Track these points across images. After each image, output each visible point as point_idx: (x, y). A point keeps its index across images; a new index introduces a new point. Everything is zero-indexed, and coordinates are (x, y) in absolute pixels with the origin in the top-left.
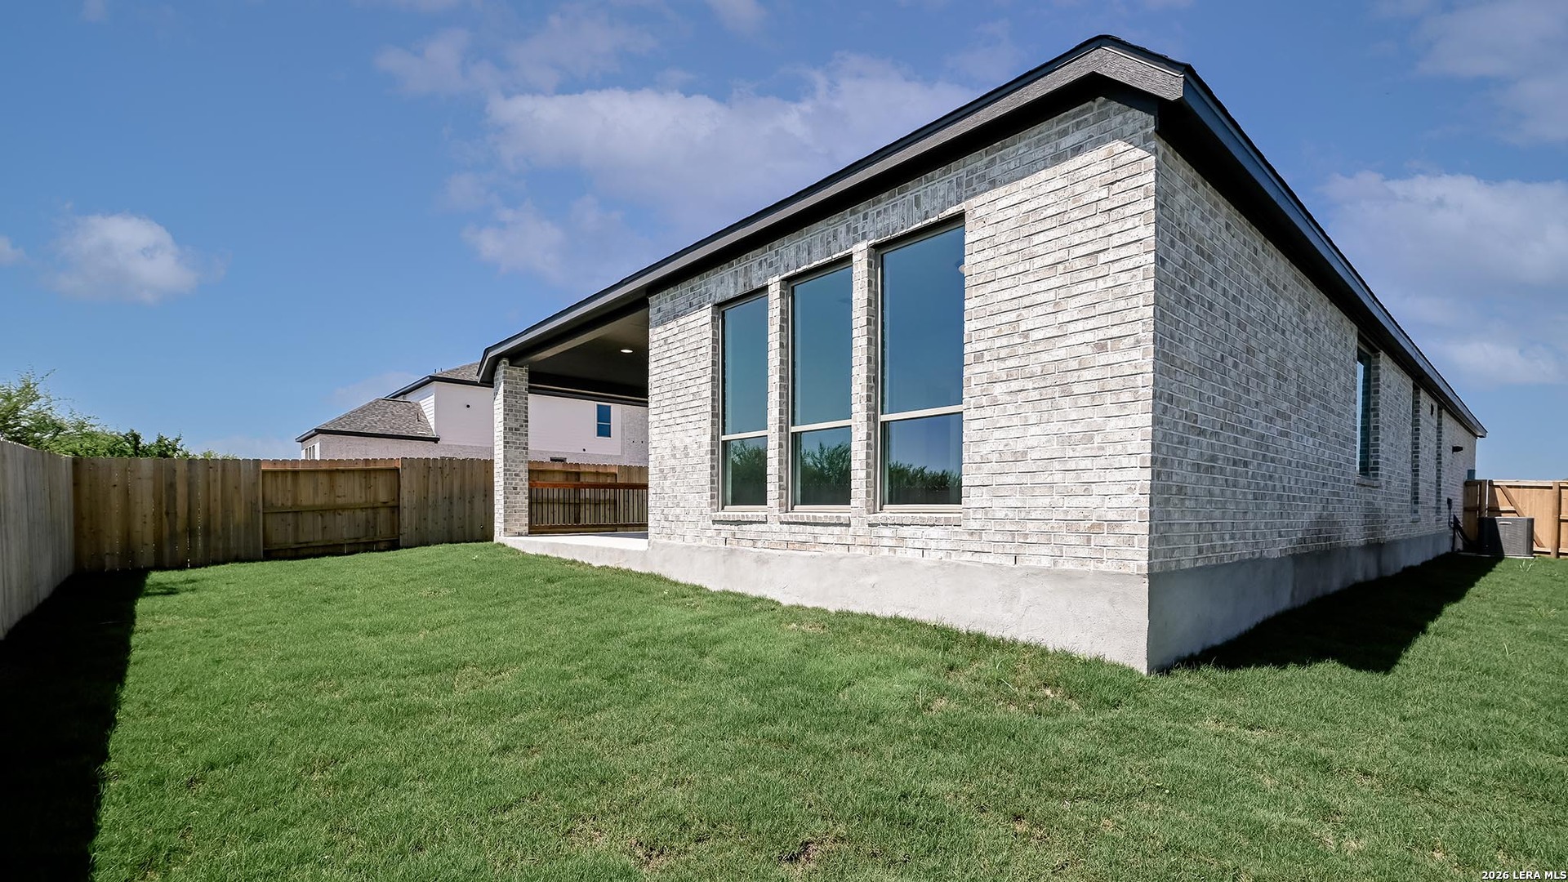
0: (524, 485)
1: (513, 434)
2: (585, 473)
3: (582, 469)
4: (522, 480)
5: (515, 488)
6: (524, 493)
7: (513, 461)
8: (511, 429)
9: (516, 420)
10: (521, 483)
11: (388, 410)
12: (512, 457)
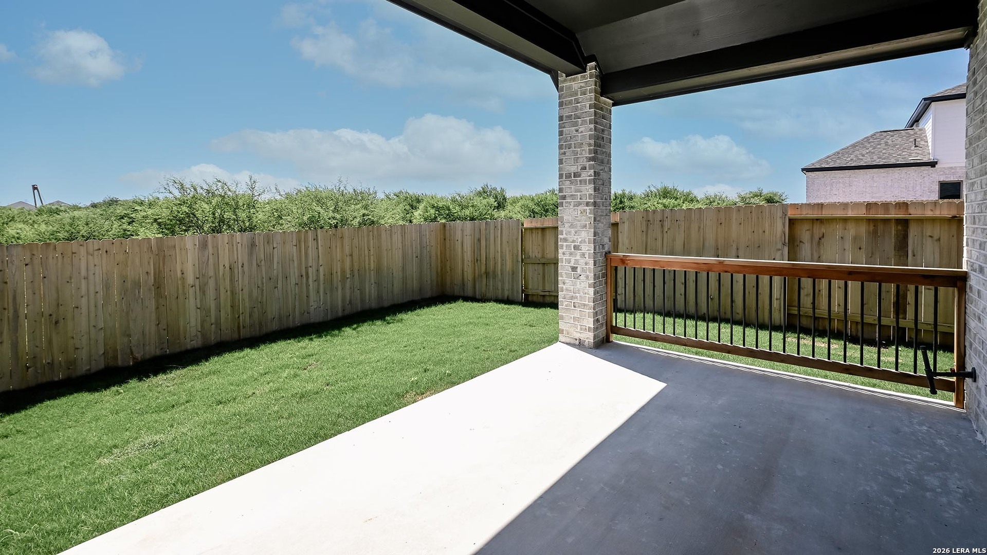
0: (586, 264)
1: (572, 183)
2: (921, 221)
3: (915, 213)
4: (583, 254)
5: (574, 269)
6: (587, 277)
7: (572, 226)
8: (568, 176)
9: (576, 160)
10: (582, 261)
11: (883, 142)
12: (570, 219)
